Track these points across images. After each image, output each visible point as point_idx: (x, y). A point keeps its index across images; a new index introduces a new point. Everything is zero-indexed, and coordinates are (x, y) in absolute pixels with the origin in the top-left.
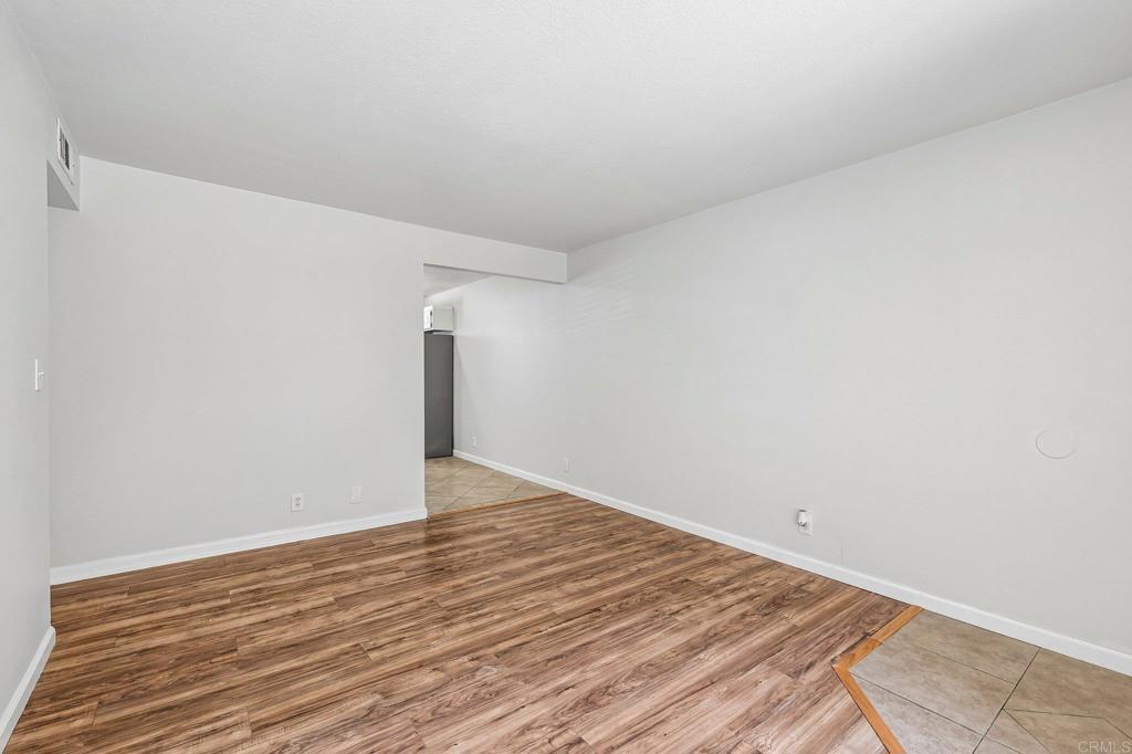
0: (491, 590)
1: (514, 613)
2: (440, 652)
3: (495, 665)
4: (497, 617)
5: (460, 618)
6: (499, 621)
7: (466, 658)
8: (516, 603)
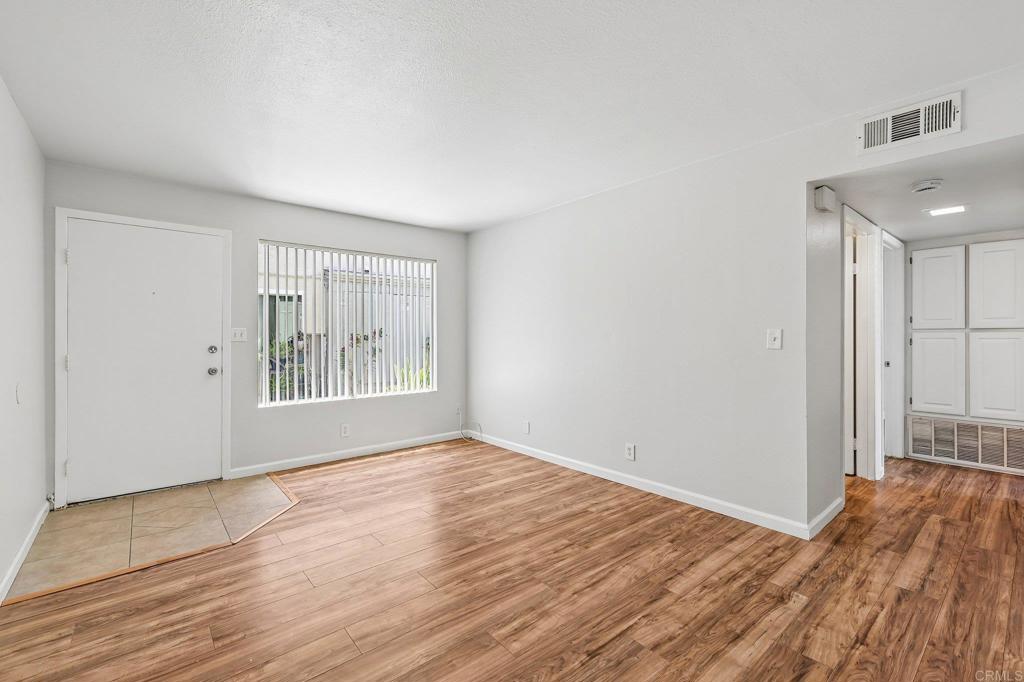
0: (499, 608)
1: (466, 577)
2: (518, 543)
3: (476, 538)
4: (483, 572)
5: (517, 570)
6: (479, 568)
7: (497, 540)
8: (465, 589)
